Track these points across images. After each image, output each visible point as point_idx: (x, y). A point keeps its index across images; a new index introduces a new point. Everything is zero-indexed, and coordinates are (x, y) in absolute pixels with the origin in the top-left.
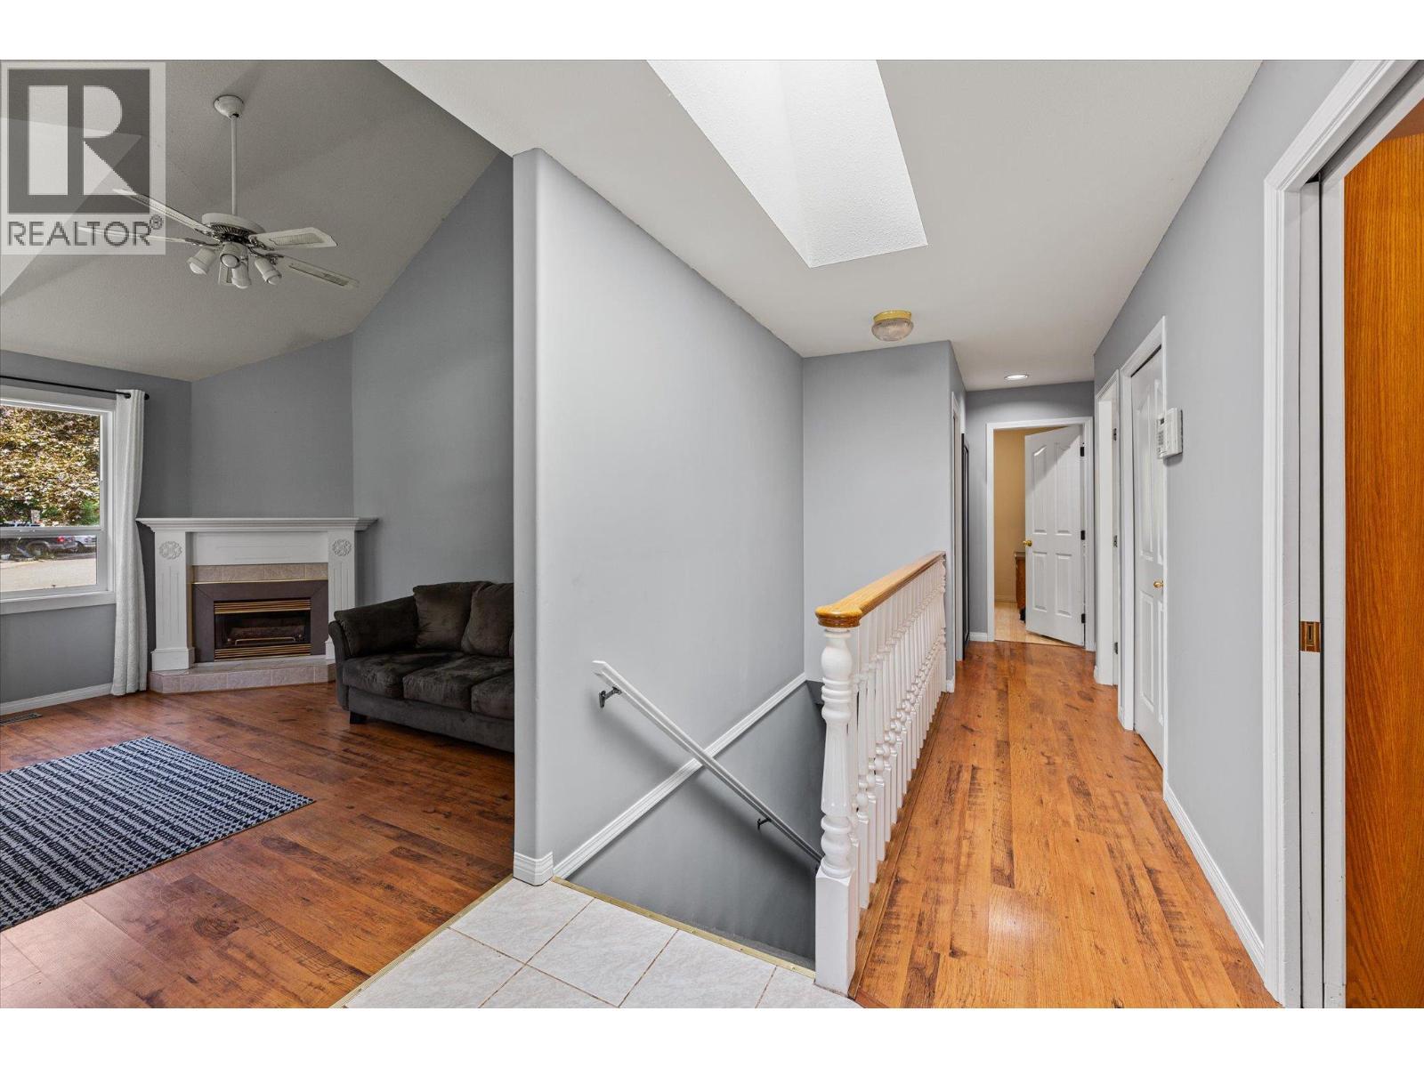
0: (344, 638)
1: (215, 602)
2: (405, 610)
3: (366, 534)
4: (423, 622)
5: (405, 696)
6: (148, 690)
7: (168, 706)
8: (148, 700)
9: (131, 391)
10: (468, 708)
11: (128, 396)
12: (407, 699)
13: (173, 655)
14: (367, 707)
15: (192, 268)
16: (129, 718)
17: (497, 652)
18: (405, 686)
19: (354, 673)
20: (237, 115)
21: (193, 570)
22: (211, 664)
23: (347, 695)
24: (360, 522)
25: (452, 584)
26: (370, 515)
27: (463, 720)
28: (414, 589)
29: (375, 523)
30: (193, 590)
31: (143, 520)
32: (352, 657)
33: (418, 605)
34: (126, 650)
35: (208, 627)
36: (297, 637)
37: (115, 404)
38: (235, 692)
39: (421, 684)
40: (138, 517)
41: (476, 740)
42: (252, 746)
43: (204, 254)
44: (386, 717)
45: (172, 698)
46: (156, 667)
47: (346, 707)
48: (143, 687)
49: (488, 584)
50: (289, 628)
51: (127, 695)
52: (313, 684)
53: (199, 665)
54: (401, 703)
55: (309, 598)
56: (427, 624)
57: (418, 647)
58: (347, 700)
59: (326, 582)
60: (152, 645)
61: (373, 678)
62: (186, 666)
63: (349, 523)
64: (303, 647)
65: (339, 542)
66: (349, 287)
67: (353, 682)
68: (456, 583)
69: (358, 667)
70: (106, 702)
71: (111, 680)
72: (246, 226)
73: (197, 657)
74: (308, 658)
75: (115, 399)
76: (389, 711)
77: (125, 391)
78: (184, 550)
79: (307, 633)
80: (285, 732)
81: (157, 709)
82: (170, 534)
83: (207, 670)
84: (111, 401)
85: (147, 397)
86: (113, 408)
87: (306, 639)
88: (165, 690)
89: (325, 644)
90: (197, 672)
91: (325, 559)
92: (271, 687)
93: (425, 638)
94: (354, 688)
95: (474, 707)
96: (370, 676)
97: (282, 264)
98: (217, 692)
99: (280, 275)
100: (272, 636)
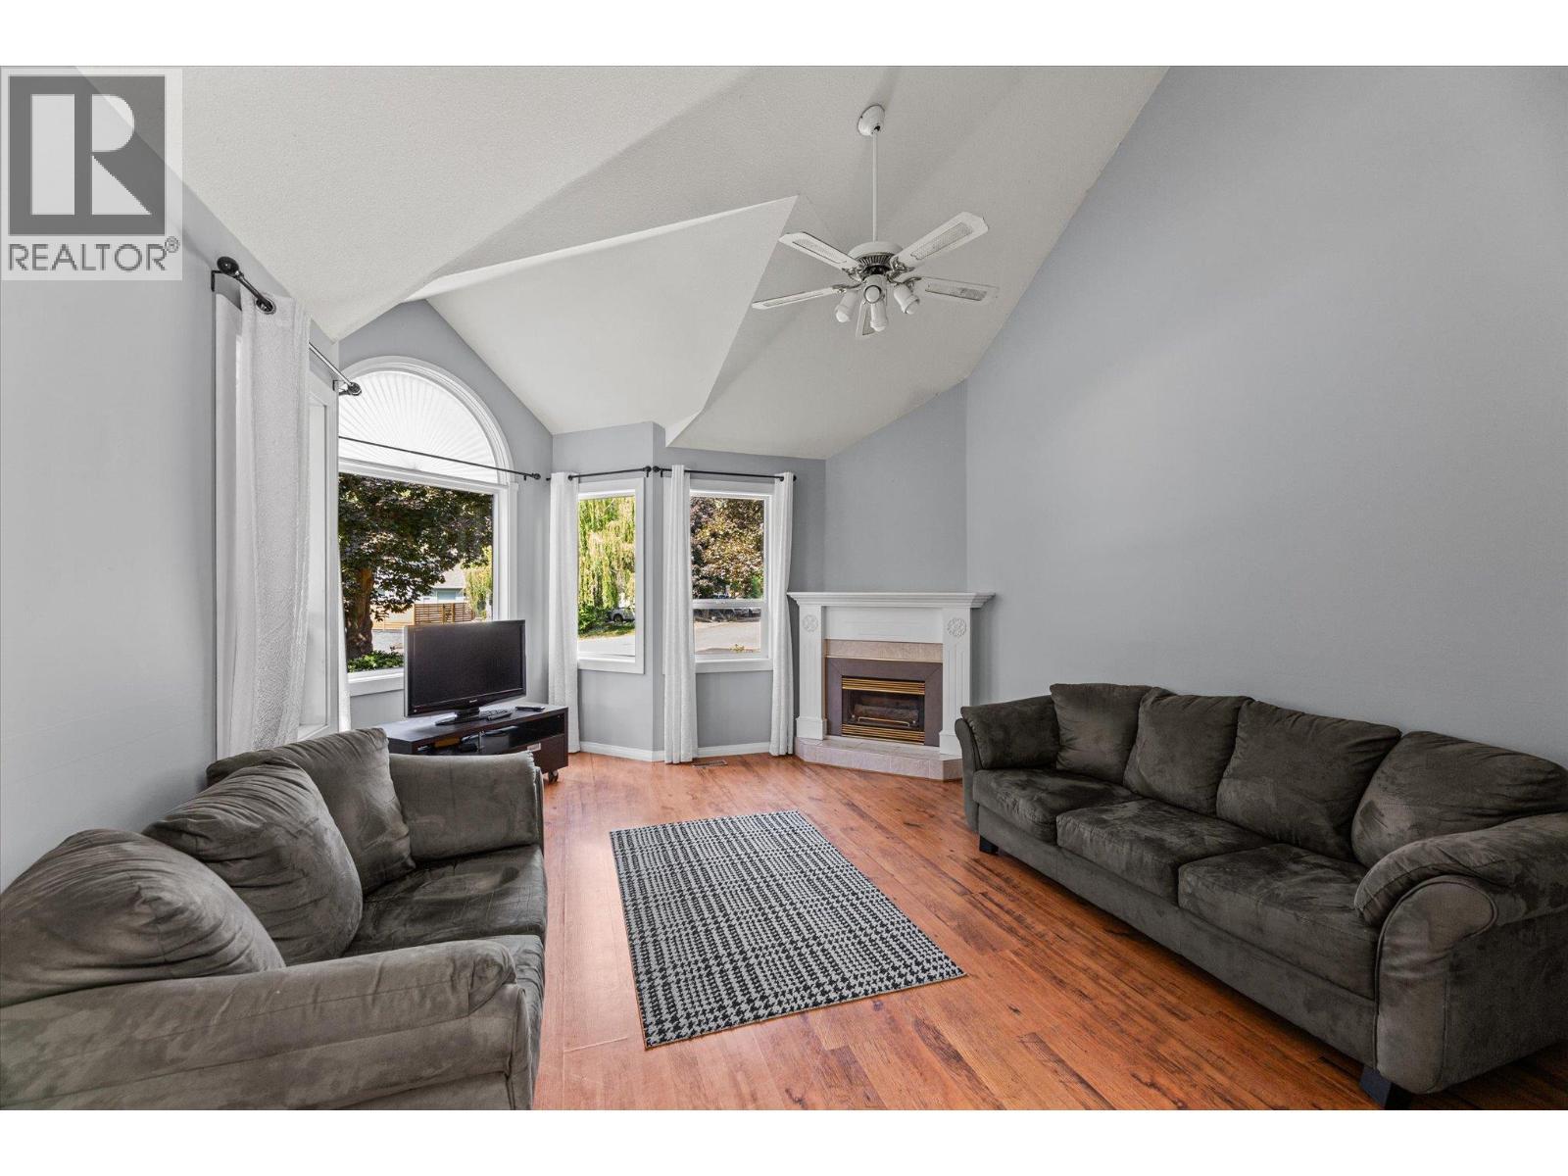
0: (974, 742)
1: (843, 677)
2: (1040, 715)
3: (982, 612)
4: (1065, 735)
5: (1060, 843)
6: (794, 755)
7: (810, 777)
8: (793, 764)
9: (784, 474)
10: (1174, 899)
11: (782, 479)
12: (1060, 848)
13: (812, 725)
14: (1003, 838)
15: (838, 318)
16: (782, 784)
17: (1193, 805)
18: (1060, 831)
19: (987, 790)
20: (878, 128)
21: (826, 643)
22: (839, 738)
23: (977, 814)
24: (976, 598)
25: (1105, 686)
26: (987, 590)
27: (1161, 913)
28: (1052, 688)
29: (991, 600)
30: (827, 663)
31: (791, 594)
32: (984, 769)
33: (1058, 712)
34: (780, 714)
35: (837, 700)
36: (911, 723)
37: (773, 489)
38: (859, 772)
39: (1087, 834)
40: (788, 591)
41: (1185, 953)
42: (885, 853)
43: (848, 297)
44: (1029, 859)
45: (811, 767)
46: (799, 735)
47: (974, 827)
48: (790, 752)
49: (1165, 694)
50: (904, 711)
51: (780, 756)
52: (928, 780)
53: (831, 737)
54: (1052, 849)
55: (923, 682)
56: (1071, 739)
57: (1059, 767)
58: (977, 821)
59: (940, 665)
60: (797, 714)
61: (1014, 805)
62: (821, 737)
63: (965, 599)
64: (915, 735)
65: (954, 621)
66: (985, 301)
67: (985, 801)
68: (1110, 685)
69: (993, 785)
70: (765, 759)
71: (769, 740)
72: (887, 251)
73: (829, 730)
74: (921, 748)
75: (774, 483)
76: (1036, 855)
77: (780, 475)
78: (820, 621)
79: (921, 718)
80: (911, 842)
81: (801, 778)
82: (810, 606)
83: (836, 745)
84: (771, 485)
85: (795, 478)
86: (771, 492)
87: (920, 727)
88: (806, 759)
89: (938, 736)
90: (829, 745)
91: (939, 640)
92: (889, 775)
93: (1069, 757)
94: (984, 807)
95: (1183, 901)
96: (1009, 801)
97: (920, 287)
98: (844, 768)
99: (917, 301)
100: (889, 718)
